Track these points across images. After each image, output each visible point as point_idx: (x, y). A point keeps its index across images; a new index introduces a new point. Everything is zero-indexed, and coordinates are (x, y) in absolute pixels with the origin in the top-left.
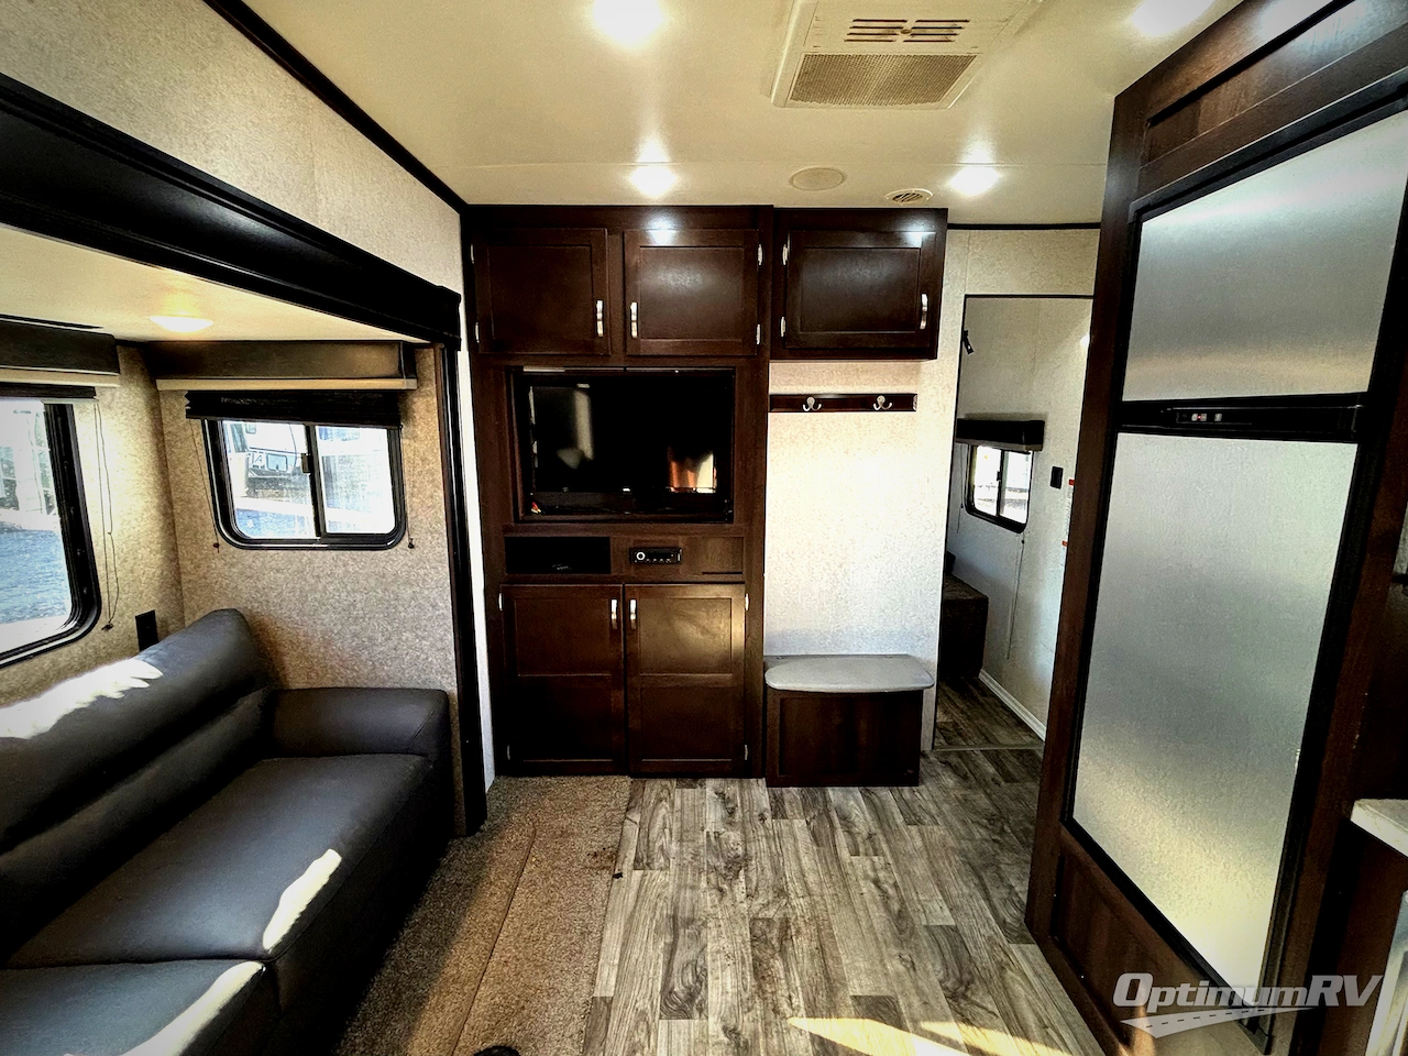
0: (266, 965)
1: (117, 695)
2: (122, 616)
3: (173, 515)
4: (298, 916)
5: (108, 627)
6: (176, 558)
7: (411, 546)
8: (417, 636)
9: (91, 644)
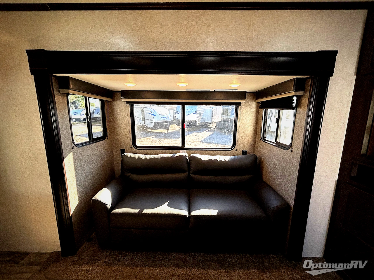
0: (189, 216)
1: (219, 160)
2: (240, 149)
3: (256, 131)
4: (199, 215)
5: (236, 150)
6: (255, 141)
7: (292, 151)
8: (287, 182)
9: (232, 152)
